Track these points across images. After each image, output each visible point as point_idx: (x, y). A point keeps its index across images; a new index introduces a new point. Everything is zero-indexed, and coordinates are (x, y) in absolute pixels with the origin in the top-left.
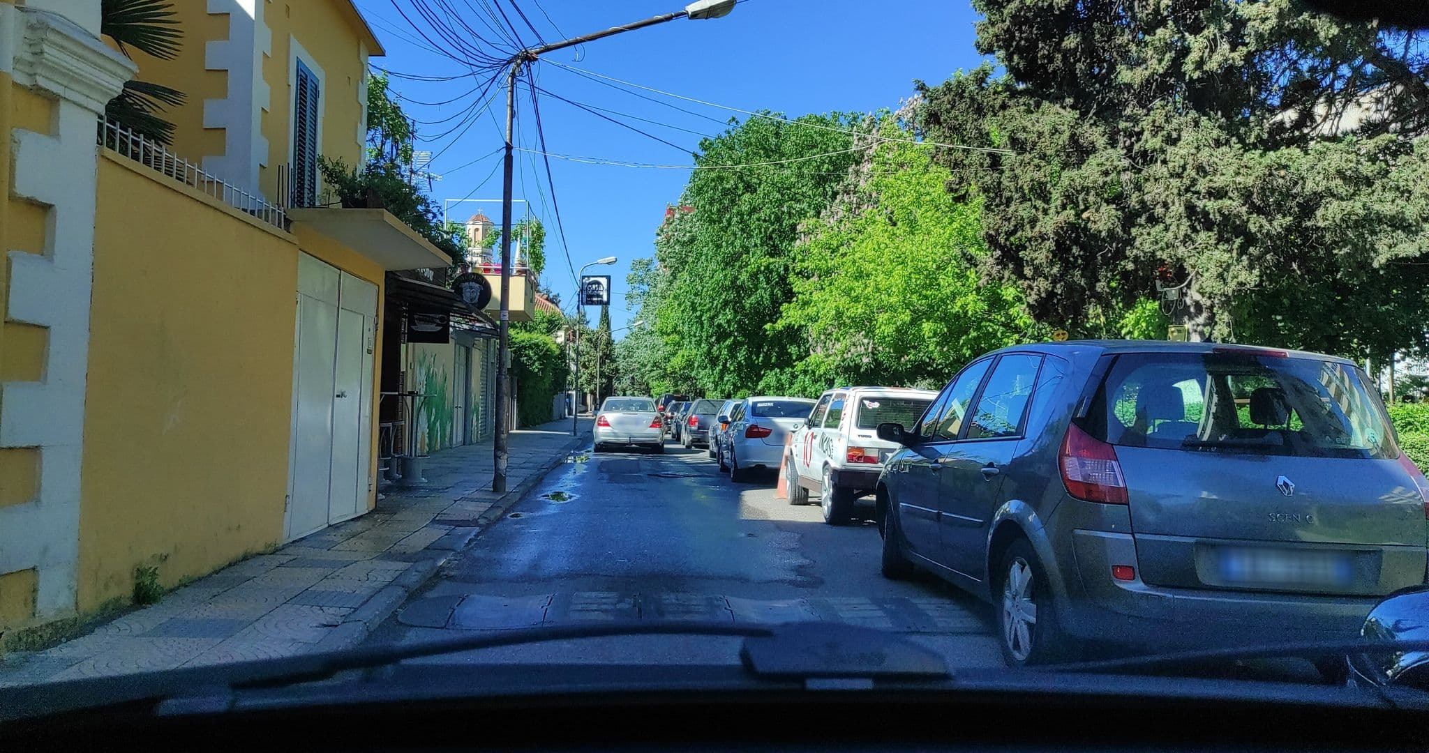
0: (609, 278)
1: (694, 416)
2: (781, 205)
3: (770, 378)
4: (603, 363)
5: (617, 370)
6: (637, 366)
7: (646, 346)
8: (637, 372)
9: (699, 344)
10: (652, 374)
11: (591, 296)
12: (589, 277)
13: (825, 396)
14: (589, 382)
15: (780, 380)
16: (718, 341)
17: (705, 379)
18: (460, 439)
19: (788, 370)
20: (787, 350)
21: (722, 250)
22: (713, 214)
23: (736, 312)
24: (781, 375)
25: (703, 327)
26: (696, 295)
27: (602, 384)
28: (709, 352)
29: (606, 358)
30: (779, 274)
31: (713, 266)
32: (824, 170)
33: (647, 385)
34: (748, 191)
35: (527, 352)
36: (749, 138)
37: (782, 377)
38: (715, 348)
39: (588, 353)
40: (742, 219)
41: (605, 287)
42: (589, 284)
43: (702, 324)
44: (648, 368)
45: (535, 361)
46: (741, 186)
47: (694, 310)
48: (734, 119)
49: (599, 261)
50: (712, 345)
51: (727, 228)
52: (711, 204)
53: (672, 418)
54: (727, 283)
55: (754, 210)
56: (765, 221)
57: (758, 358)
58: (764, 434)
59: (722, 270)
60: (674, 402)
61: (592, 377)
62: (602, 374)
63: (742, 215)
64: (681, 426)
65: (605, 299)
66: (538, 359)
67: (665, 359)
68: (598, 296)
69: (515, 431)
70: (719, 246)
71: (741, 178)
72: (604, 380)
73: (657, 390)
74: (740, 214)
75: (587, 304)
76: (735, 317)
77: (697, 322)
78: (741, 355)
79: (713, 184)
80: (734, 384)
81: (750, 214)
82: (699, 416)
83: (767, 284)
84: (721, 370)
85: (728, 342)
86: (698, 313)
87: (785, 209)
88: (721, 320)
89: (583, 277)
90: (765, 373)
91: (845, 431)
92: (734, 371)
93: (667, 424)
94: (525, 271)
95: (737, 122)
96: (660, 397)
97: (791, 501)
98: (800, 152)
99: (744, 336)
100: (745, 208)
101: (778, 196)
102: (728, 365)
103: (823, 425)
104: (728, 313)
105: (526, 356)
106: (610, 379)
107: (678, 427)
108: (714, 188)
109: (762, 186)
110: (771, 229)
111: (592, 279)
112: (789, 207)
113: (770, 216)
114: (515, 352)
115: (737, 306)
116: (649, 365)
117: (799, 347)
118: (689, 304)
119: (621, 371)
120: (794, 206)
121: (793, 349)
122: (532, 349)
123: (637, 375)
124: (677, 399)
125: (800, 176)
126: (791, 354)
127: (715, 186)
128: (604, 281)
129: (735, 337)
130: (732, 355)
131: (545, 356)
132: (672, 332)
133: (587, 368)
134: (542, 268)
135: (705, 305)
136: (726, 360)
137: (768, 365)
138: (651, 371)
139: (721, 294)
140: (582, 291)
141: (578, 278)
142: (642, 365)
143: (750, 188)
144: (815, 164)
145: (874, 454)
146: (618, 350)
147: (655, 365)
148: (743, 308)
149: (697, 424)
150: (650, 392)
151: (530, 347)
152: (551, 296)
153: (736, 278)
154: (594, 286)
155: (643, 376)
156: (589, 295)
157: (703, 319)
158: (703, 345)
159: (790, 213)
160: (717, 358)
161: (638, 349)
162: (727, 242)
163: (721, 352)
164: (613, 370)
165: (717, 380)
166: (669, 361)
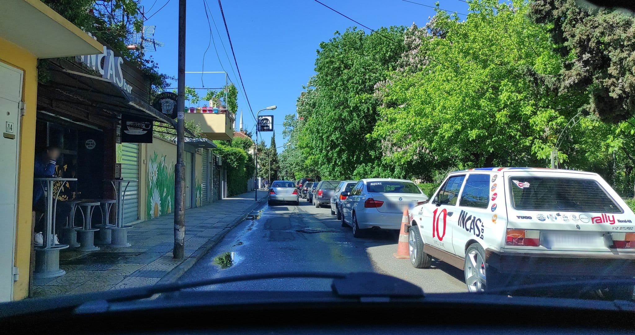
0: (272, 117)
1: (320, 190)
2: (365, 75)
3: (360, 169)
4: (272, 164)
5: (279, 167)
6: (288, 165)
7: (293, 156)
8: (289, 168)
9: (321, 151)
10: (296, 169)
11: (264, 126)
12: (262, 116)
13: (450, 177)
14: (266, 173)
15: (365, 169)
16: (331, 149)
17: (324, 170)
18: (188, 204)
19: (370, 164)
20: (369, 153)
21: (333, 100)
22: (328, 81)
23: (341, 133)
24: (366, 167)
25: (323, 142)
26: (319, 125)
27: (272, 174)
28: (327, 155)
29: (274, 162)
30: (364, 112)
31: (328, 108)
32: (388, 55)
33: (293, 174)
34: (346, 68)
35: (230, 157)
36: (346, 42)
37: (366, 168)
38: (330, 153)
39: (265, 159)
40: (344, 84)
41: (271, 121)
42: (262, 120)
43: (322, 140)
44: (294, 166)
45: (235, 162)
46: (342, 66)
47: (318, 133)
48: (337, 32)
49: (267, 108)
50: (328, 152)
51: (336, 88)
52: (327, 76)
53: (307, 190)
54: (336, 117)
55: (350, 78)
56: (356, 83)
57: (353, 157)
58: (378, 204)
59: (334, 110)
60: (307, 182)
61: (267, 170)
62: (272, 169)
63: (343, 81)
64: (312, 195)
65: (271, 128)
66: (236, 161)
67: (302, 161)
68: (267, 126)
69: (226, 198)
70: (332, 98)
71: (342, 62)
72: (273, 172)
73: (298, 176)
74: (342, 80)
75: (261, 131)
76: (341, 136)
77: (320, 139)
78: (344, 157)
79: (328, 65)
80: (341, 172)
81: (348, 81)
82: (323, 190)
83: (358, 118)
84: (333, 165)
85: (337, 149)
86: (321, 134)
87: (367, 77)
88: (333, 137)
89: (259, 117)
90: (357, 166)
91: (500, 211)
92: (340, 165)
93: (304, 193)
94: (225, 111)
95: (339, 34)
96: (300, 180)
97: (416, 265)
98: (374, 47)
99: (345, 146)
100: (345, 77)
101: (363, 70)
102: (337, 162)
103: (458, 202)
104: (337, 134)
105: (230, 159)
106: (276, 171)
107: (311, 196)
108: (329, 67)
109: (354, 65)
110: (359, 88)
111: (263, 117)
112: (370, 76)
113: (359, 81)
114: (224, 157)
115: (342, 129)
116: (294, 164)
117: (375, 151)
118: (316, 129)
119: (281, 168)
120: (372, 75)
121: (372, 153)
122: (233, 155)
123: (289, 169)
124: (309, 180)
125: (375, 60)
126: (371, 155)
127: (329, 66)
128: (270, 118)
129: (341, 147)
130: (339, 156)
131: (240, 159)
132: (306, 147)
133: (265, 166)
134: (236, 111)
135: (324, 130)
136: (336, 159)
137: (359, 162)
138: (295, 167)
139: (333, 123)
140: (258, 123)
141: (256, 117)
142: (291, 165)
143: (347, 67)
144: (382, 53)
145: (535, 236)
146: (280, 158)
147: (297, 164)
148: (345, 131)
149: (322, 194)
150: (295, 178)
151: (232, 154)
152: (248, 133)
153: (341, 115)
154: (265, 121)
155: (291, 170)
156: (262, 126)
157: (323, 137)
158: (323, 151)
159: (369, 79)
160: (331, 158)
161: (289, 157)
162: (336, 95)
163: (333, 155)
164: (277, 167)
165: (331, 170)
166: (304, 162)
